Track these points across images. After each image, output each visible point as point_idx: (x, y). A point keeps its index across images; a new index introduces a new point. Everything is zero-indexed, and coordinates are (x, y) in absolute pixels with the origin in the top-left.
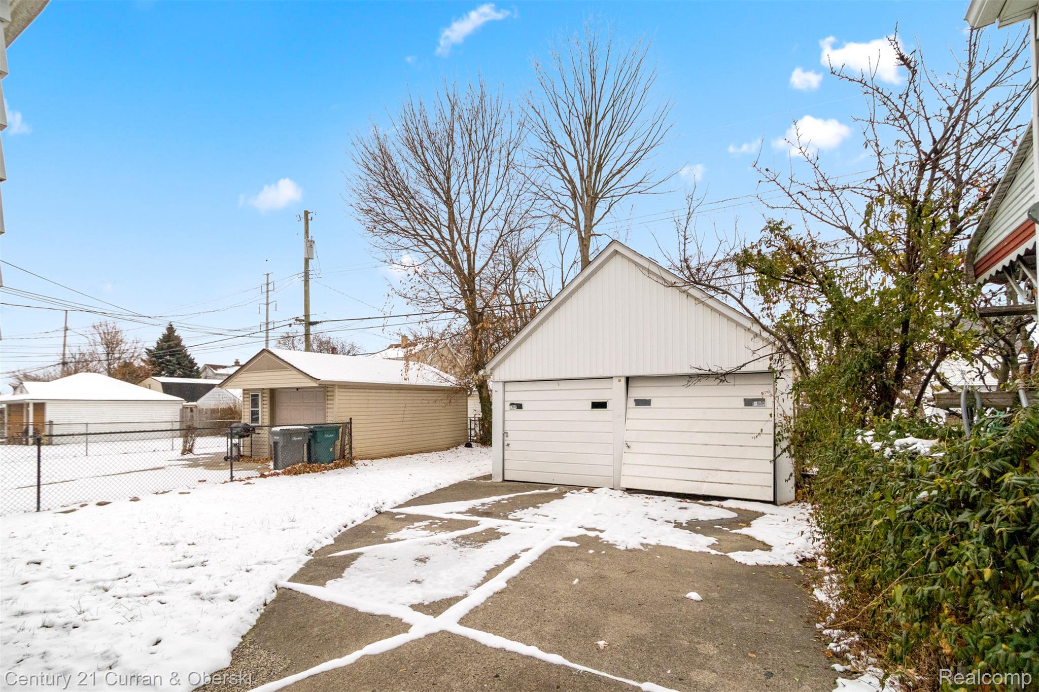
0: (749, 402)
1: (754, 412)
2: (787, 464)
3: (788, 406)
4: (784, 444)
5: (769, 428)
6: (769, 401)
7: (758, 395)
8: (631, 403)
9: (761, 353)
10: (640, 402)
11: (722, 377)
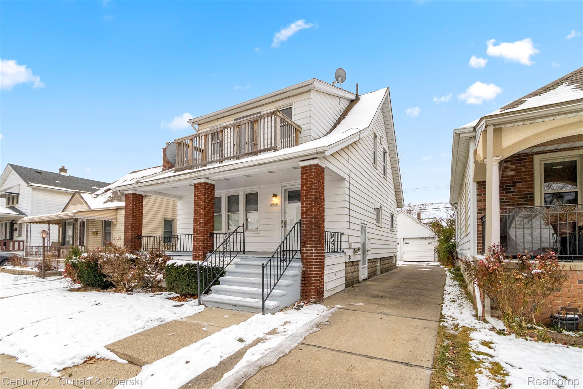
0: (429, 243)
1: (430, 245)
2: (436, 255)
3: (437, 244)
4: (436, 251)
5: (433, 248)
6: (433, 243)
7: (431, 242)
8: (404, 243)
9: (432, 235)
10: (406, 243)
11: (425, 238)
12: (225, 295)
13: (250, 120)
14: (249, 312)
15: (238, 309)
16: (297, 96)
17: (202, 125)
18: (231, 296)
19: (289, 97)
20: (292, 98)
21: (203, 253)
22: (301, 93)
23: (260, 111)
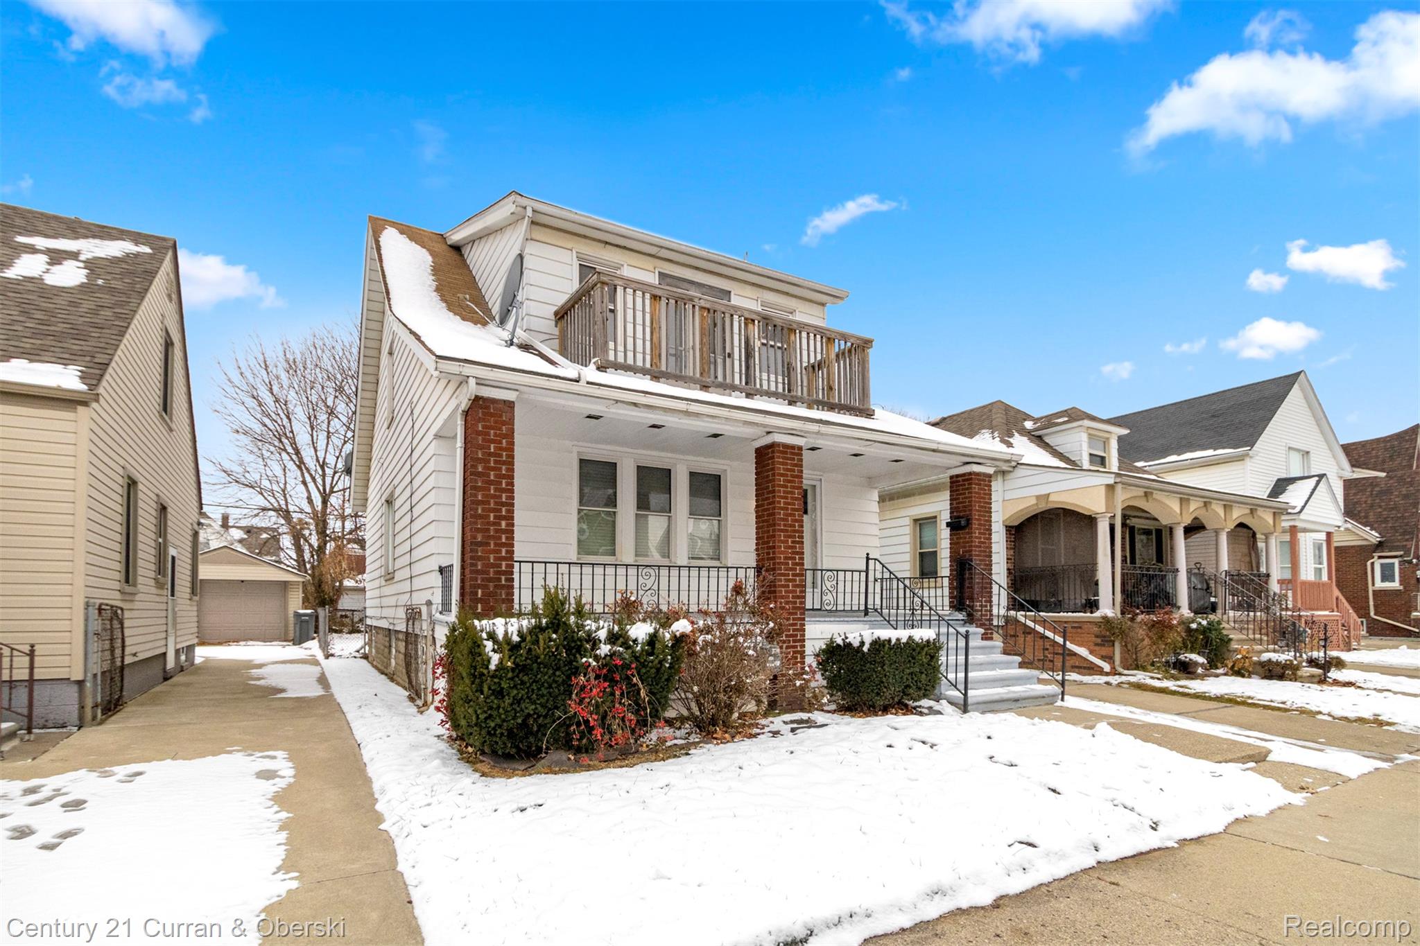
17: (538, 227)
20: (794, 299)
21: (804, 614)
22: (811, 301)
23: (729, 289)
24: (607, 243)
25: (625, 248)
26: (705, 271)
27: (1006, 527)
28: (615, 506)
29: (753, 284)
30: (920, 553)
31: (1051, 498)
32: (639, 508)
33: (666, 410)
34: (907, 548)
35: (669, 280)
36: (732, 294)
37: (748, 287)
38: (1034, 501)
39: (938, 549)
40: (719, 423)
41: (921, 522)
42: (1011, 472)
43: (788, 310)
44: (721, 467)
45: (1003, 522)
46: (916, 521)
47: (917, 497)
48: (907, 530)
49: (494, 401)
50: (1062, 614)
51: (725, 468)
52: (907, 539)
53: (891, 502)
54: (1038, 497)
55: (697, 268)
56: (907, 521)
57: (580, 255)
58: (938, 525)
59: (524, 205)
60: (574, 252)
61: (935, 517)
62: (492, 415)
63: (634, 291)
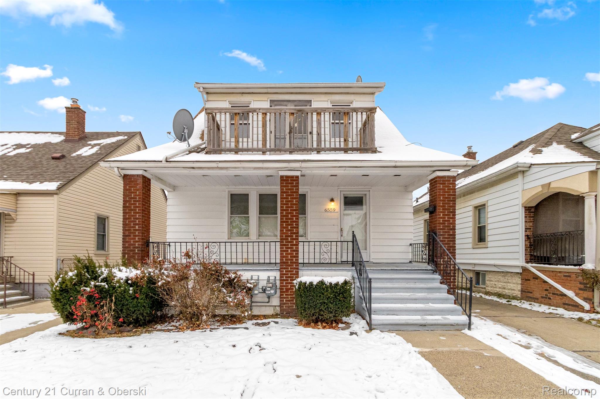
12: (388, 315)
13: (339, 110)
14: (444, 330)
15: (428, 329)
16: (359, 95)
17: (211, 95)
18: (398, 315)
19: (348, 93)
20: (352, 95)
21: (298, 266)
22: (364, 94)
23: (310, 99)
24: (243, 93)
25: (253, 93)
26: (296, 93)
27: (525, 207)
28: (248, 214)
29: (326, 93)
30: (478, 227)
31: (552, 186)
32: (260, 214)
33: (209, 168)
34: (471, 224)
35: (275, 103)
36: (312, 101)
37: (323, 96)
38: (540, 189)
39: (486, 224)
40: (239, 170)
41: (479, 208)
42: (527, 171)
43: (349, 102)
44: (305, 190)
45: (522, 204)
46: (476, 207)
47: (476, 193)
48: (471, 213)
49: (133, 176)
50: (559, 266)
51: (307, 190)
52: (471, 219)
53: (464, 197)
54: (543, 186)
55: (292, 93)
56: (471, 208)
57: (230, 102)
58: (486, 210)
59: (199, 87)
60: (227, 101)
61: (484, 205)
62: (132, 182)
63: (225, 113)
